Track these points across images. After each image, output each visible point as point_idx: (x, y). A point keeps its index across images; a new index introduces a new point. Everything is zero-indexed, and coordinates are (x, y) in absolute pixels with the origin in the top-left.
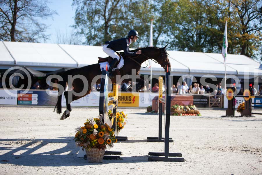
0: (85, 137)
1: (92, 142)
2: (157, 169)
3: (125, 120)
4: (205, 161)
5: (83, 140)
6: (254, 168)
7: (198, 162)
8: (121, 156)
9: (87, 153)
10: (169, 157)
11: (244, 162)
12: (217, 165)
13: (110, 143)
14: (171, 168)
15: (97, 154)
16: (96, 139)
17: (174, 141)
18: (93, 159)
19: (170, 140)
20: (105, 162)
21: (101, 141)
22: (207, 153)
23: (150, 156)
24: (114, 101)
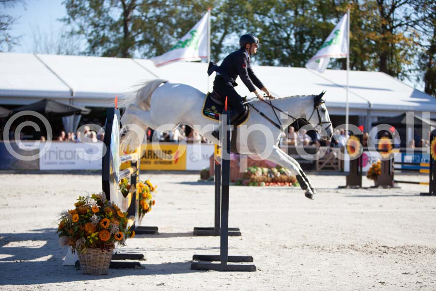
0: (76, 228)
1: (89, 237)
2: (204, 286)
4: (294, 271)
5: (73, 233)
6: (380, 282)
7: (280, 272)
8: (142, 262)
9: (80, 257)
10: (228, 263)
11: (363, 272)
12: (315, 278)
13: (121, 239)
14: (229, 282)
15: (98, 259)
16: (96, 232)
17: (242, 234)
18: (92, 268)
19: (236, 233)
20: (113, 273)
21: (105, 235)
22: (300, 255)
23: (194, 261)
24: (133, 162)
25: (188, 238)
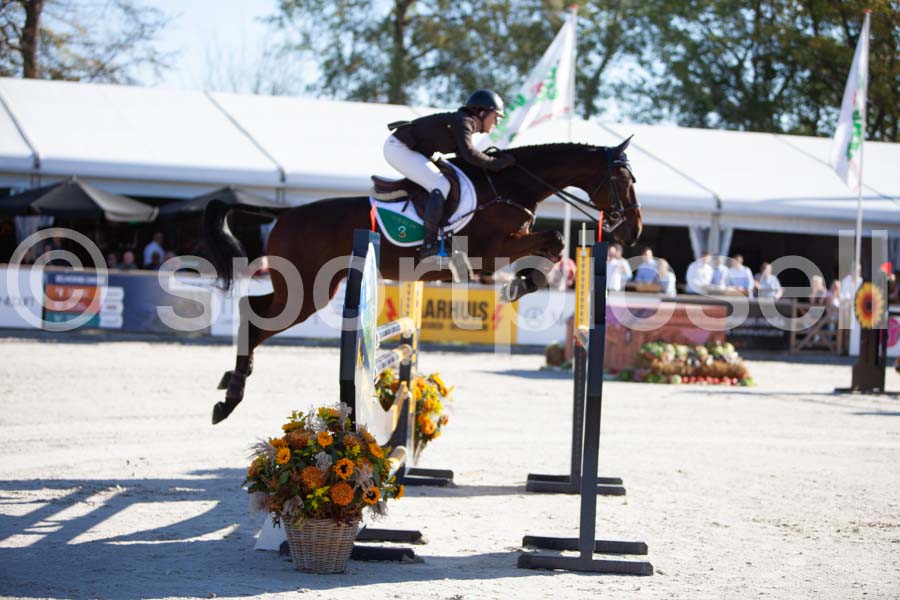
0: (284, 477)
3: (447, 406)
4: (731, 577)
5: (278, 486)
7: (702, 579)
8: (419, 550)
9: (289, 535)
10: (595, 557)
11: (876, 584)
13: (376, 502)
14: (595, 598)
15: (327, 541)
16: (325, 485)
17: (627, 492)
18: (314, 558)
19: (614, 488)
20: (357, 569)
21: (342, 493)
22: (745, 542)
23: (525, 550)
24: (405, 336)
25: (515, 498)
